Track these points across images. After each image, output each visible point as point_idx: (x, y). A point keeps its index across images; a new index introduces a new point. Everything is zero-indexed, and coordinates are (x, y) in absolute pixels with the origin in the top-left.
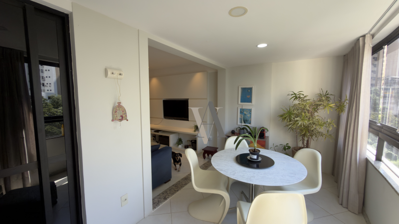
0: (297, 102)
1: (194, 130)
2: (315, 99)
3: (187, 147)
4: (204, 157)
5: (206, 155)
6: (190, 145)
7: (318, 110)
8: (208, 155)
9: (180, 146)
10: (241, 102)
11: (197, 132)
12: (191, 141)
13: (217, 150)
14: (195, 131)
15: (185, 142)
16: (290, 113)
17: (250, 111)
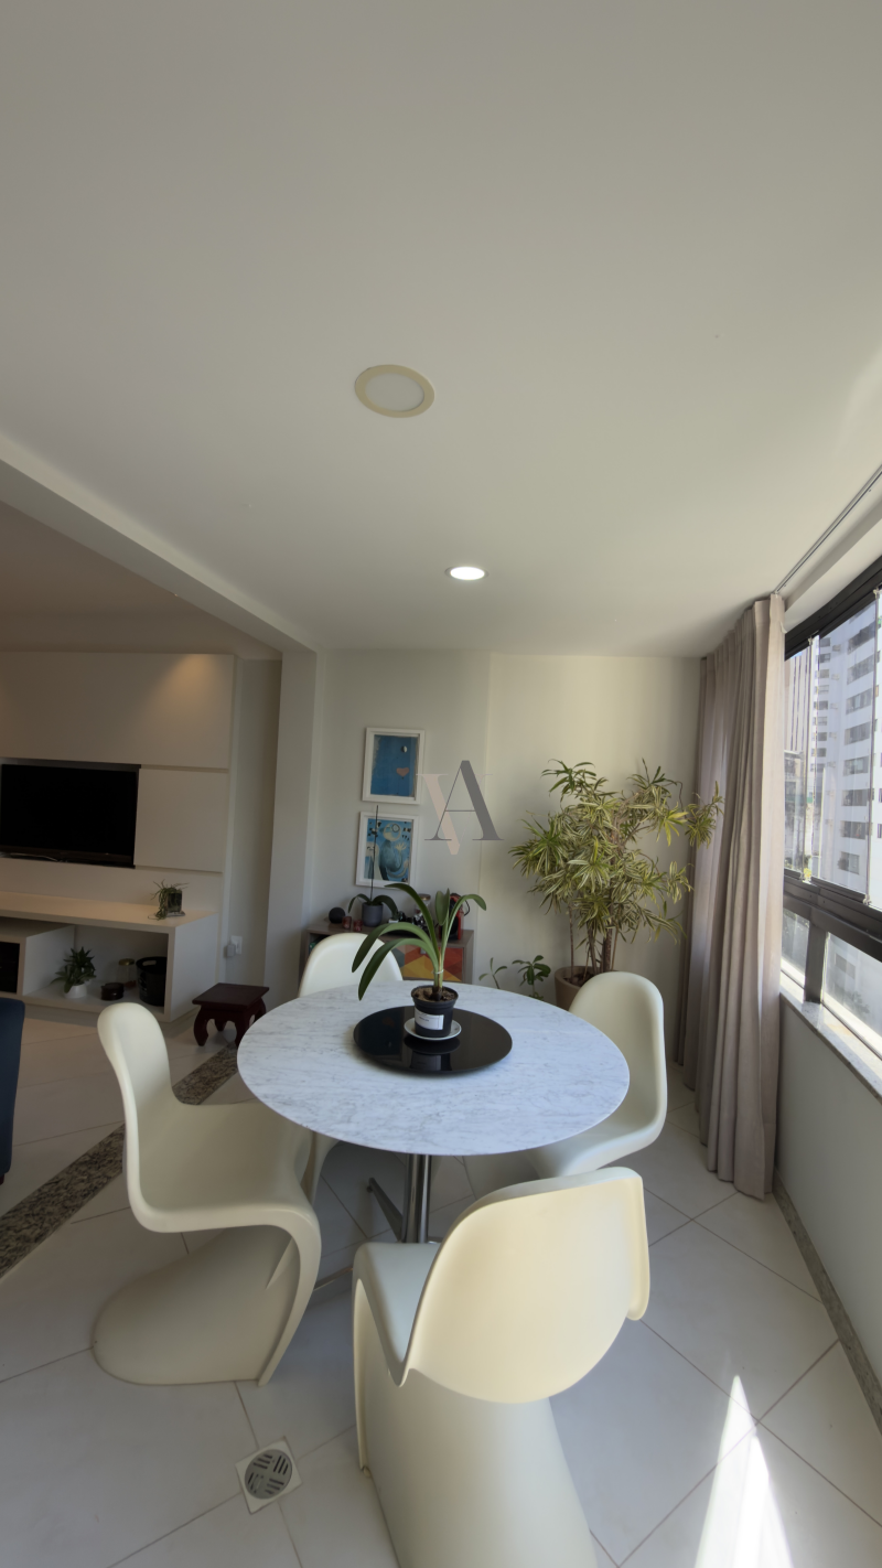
0: (572, 800)
1: (157, 909)
2: (627, 794)
3: (113, 994)
4: (201, 1037)
5: (211, 1025)
6: (131, 985)
7: (635, 830)
8: (220, 1027)
9: (78, 991)
10: (374, 791)
11: (170, 921)
12: (140, 963)
13: (265, 998)
14: (161, 915)
15: (104, 971)
16: (552, 840)
17: (406, 828)
